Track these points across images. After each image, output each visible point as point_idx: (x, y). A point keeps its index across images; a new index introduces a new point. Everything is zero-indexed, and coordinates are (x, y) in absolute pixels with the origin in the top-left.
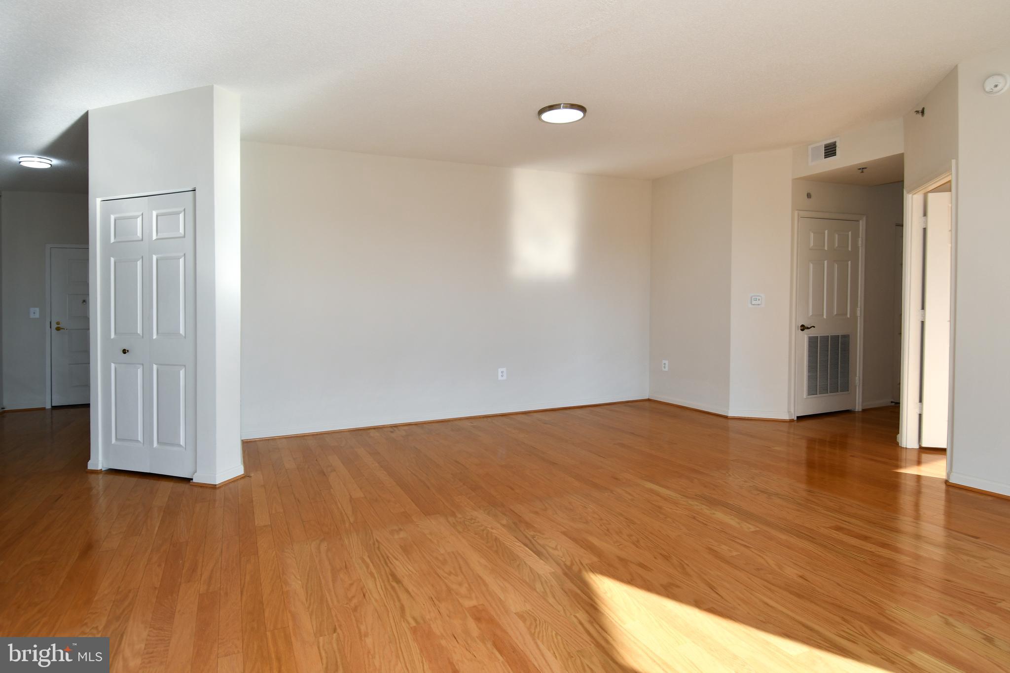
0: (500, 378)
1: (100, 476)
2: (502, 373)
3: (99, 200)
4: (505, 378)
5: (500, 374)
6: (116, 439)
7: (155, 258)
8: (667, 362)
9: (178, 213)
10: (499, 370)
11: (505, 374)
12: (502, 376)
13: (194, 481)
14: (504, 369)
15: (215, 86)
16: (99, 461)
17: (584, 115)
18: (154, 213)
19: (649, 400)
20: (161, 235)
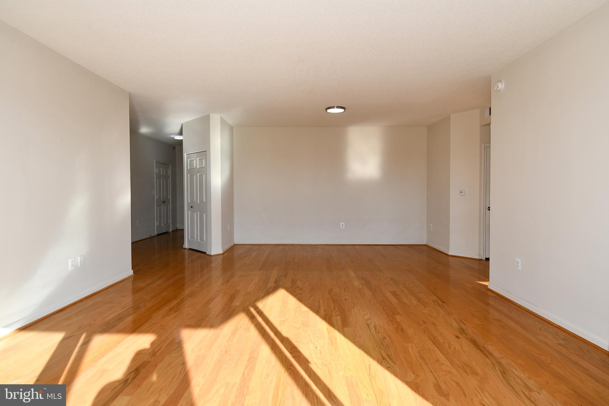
0: (341, 227)
1: (186, 250)
2: (342, 225)
3: (185, 154)
4: (344, 227)
5: (341, 226)
6: (191, 238)
7: (198, 174)
8: (432, 225)
9: (203, 159)
10: (341, 223)
11: (344, 225)
12: (342, 226)
13: (207, 253)
14: (343, 223)
15: (210, 114)
16: (186, 245)
17: (345, 111)
18: (198, 159)
19: (426, 245)
20: (200, 167)
